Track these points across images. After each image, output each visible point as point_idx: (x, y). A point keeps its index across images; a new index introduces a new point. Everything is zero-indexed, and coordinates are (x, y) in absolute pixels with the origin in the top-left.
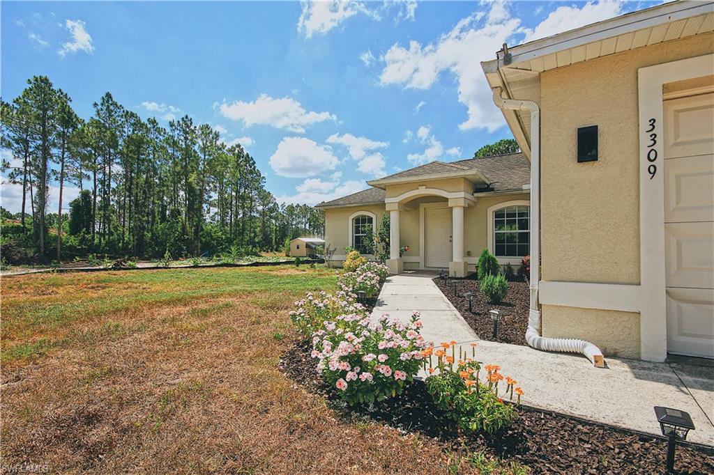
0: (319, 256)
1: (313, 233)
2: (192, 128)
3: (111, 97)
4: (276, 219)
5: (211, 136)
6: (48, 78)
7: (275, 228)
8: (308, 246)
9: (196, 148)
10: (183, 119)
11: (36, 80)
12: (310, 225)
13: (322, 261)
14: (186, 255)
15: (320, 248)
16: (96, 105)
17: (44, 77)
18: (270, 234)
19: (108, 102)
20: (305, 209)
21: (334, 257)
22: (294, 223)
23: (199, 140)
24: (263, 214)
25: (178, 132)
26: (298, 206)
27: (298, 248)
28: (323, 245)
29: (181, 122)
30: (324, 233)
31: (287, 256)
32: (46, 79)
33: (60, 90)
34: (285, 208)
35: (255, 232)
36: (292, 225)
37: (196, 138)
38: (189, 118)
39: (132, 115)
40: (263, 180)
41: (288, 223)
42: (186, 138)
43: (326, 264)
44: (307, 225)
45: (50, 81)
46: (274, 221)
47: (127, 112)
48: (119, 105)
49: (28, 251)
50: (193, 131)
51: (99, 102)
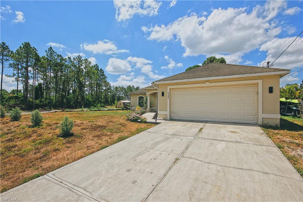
0: (128, 107)
1: (126, 99)
2: (81, 60)
3: (52, 49)
4: (110, 92)
5: (88, 63)
6: (30, 43)
7: (110, 96)
8: (124, 103)
9: (83, 67)
10: (78, 56)
11: (25, 44)
12: (124, 95)
13: (130, 109)
14: (79, 107)
15: (129, 104)
16: (46, 51)
17: (28, 42)
18: (108, 99)
19: (51, 50)
20: (123, 88)
21: (133, 108)
22: (118, 94)
23: (84, 65)
24: (105, 90)
25: (76, 61)
26: (119, 87)
27: (120, 104)
28: (130, 103)
29: (77, 58)
30: (130, 98)
31: (116, 107)
32: (29, 43)
33: (34, 47)
34: (114, 88)
35: (101, 98)
36: (117, 95)
37: (83, 64)
38: (80, 56)
39: (60, 56)
40: (107, 78)
41: (115, 94)
42: (79, 64)
43: (131, 110)
44: (123, 95)
45: (30, 44)
46: (109, 93)
47: (58, 55)
48: (55, 52)
49: (23, 106)
50: (81, 61)
51: (47, 50)
